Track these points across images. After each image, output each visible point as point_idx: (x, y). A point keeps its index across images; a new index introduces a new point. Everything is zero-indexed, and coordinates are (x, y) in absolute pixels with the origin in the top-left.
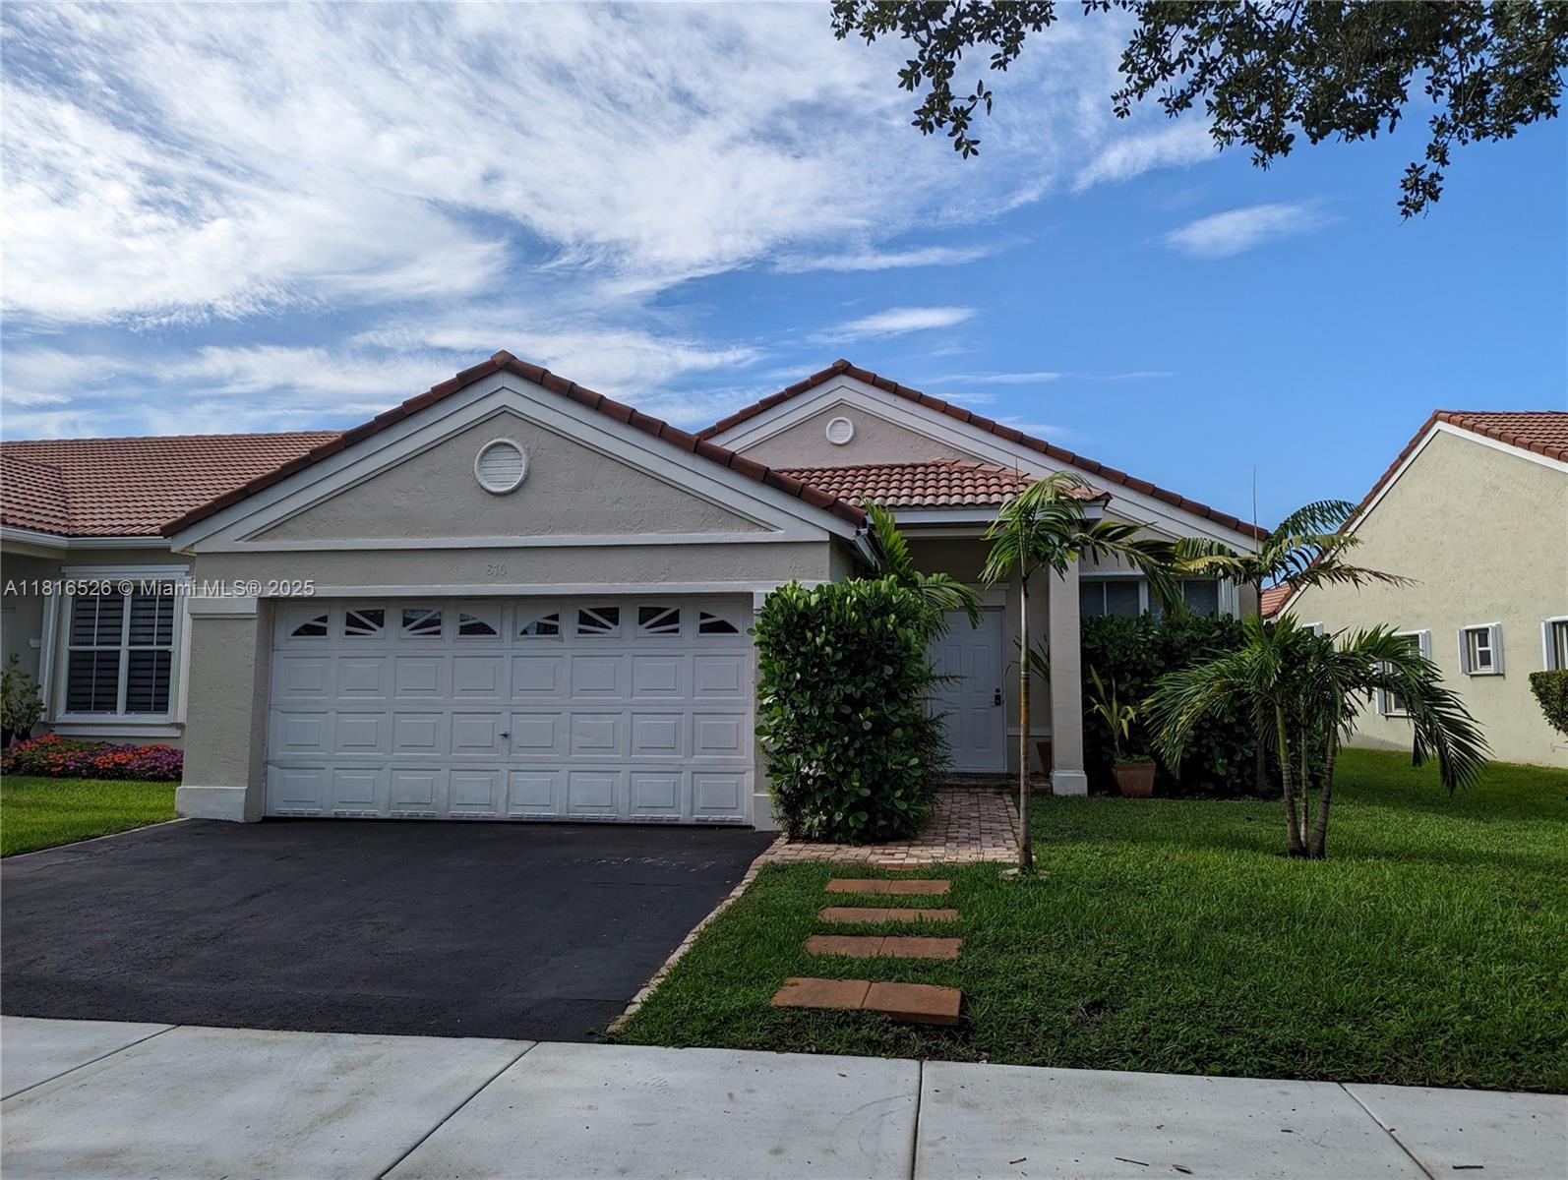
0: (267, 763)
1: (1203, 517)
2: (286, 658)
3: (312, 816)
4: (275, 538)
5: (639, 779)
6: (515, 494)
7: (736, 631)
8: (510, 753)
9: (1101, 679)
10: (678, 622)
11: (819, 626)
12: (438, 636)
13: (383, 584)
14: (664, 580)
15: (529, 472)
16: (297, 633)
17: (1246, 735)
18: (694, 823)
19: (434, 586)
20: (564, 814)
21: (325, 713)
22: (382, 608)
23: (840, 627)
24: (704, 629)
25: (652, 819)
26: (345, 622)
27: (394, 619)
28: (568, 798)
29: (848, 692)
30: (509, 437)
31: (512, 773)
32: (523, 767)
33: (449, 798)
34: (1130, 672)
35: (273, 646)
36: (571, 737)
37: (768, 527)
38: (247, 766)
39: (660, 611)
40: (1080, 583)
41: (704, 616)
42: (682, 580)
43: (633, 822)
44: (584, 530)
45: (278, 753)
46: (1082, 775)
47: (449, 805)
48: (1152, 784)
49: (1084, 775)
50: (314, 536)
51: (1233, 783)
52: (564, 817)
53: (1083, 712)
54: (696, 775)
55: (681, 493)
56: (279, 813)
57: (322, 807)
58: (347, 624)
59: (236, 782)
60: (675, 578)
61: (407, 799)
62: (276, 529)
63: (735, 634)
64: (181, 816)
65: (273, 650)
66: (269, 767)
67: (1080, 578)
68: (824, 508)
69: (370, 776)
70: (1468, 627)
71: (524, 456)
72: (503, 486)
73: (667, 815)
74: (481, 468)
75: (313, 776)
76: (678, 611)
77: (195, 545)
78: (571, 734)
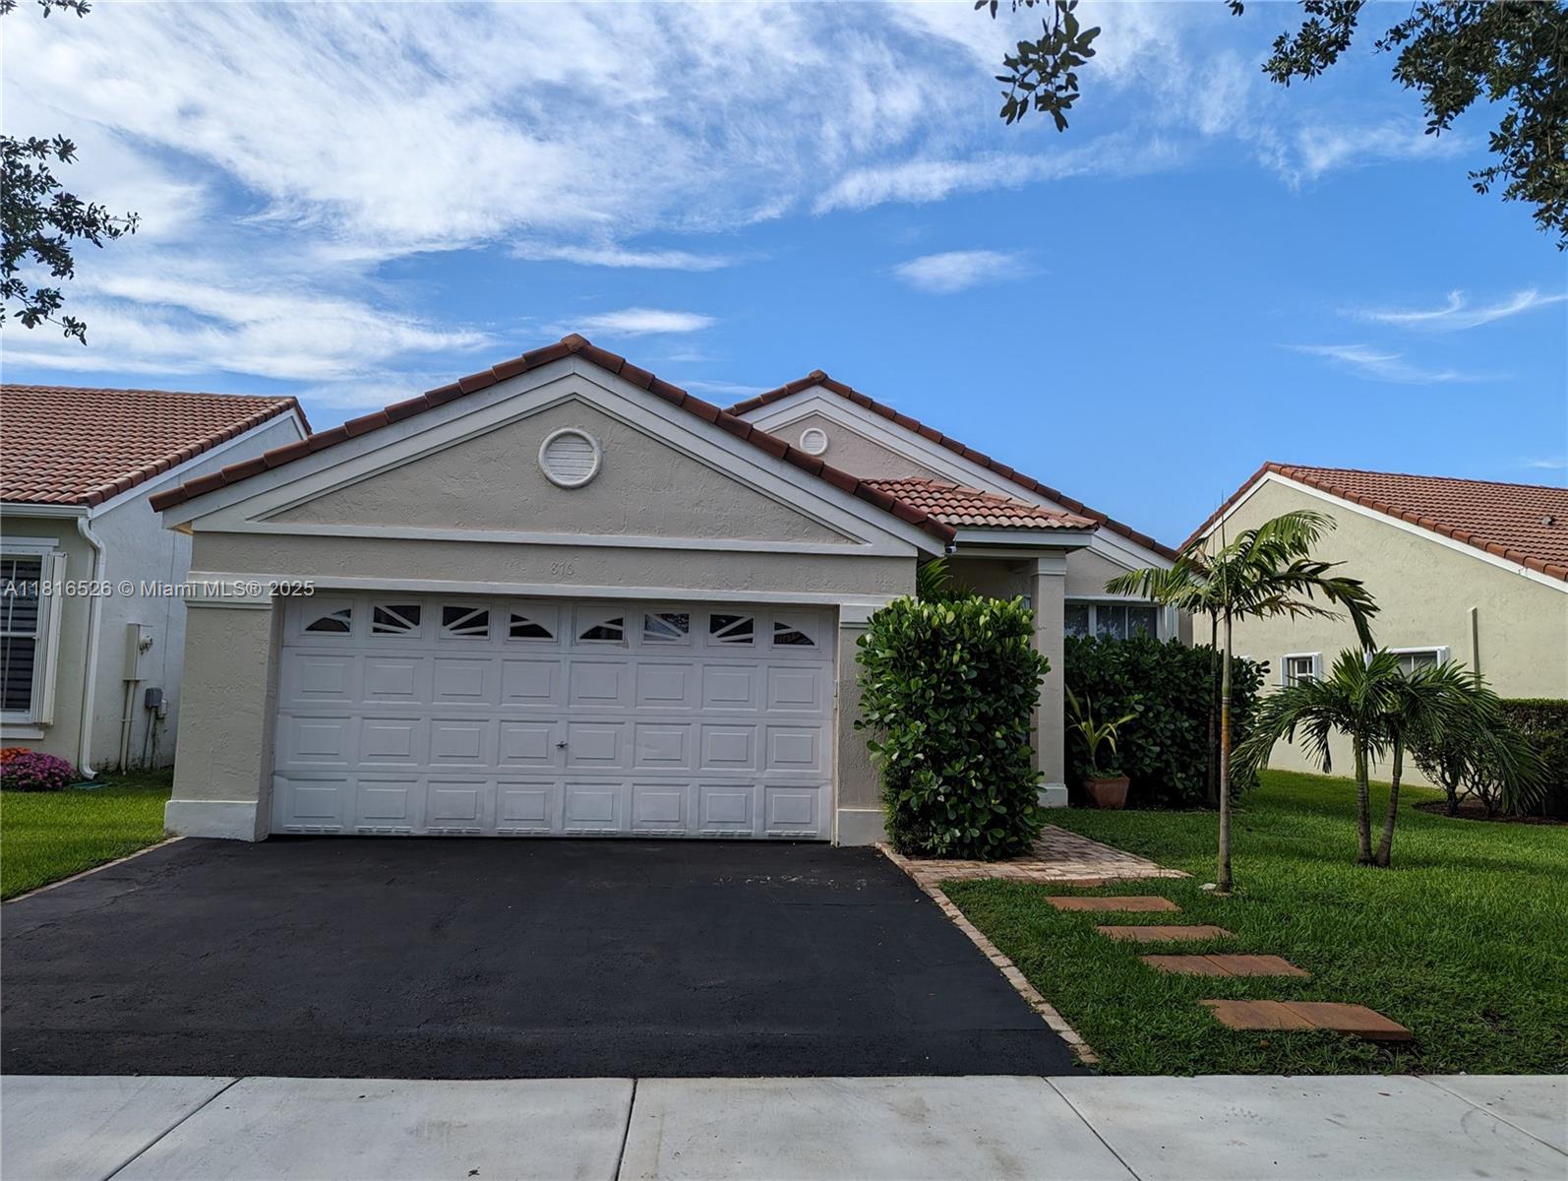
0: (274, 774)
1: (1148, 548)
2: (298, 655)
3: (330, 833)
4: (295, 520)
5: (710, 793)
6: (585, 488)
7: (812, 644)
8: (566, 764)
9: (1076, 697)
10: (751, 632)
11: (954, 643)
12: (485, 637)
13: (428, 578)
14: (746, 588)
15: (601, 465)
16: (311, 628)
17: (1201, 751)
18: (767, 838)
19: (490, 583)
20: (628, 830)
21: (349, 718)
22: (416, 604)
23: (975, 645)
24: (779, 640)
25: (723, 834)
26: (372, 619)
27: (432, 616)
28: (632, 813)
29: (983, 711)
30: (579, 427)
31: (569, 786)
32: (581, 779)
33: (496, 814)
34: (1103, 691)
35: (283, 642)
36: (635, 749)
37: (856, 540)
38: (258, 777)
39: (731, 619)
40: (1065, 606)
41: (778, 626)
42: (765, 589)
43: (701, 837)
44: (662, 532)
45: (288, 762)
46: (1064, 788)
47: (495, 820)
48: (1125, 796)
49: (1065, 788)
50: (345, 520)
51: (1188, 796)
52: (628, 833)
53: (1065, 727)
54: (768, 789)
55: (765, 499)
56: (288, 829)
57: (342, 824)
58: (375, 621)
59: (245, 795)
60: (758, 588)
61: (447, 814)
62: (298, 509)
63: (811, 646)
64: (172, 835)
65: (283, 646)
66: (276, 777)
67: (1066, 600)
68: (916, 524)
69: (402, 789)
70: (1289, 655)
71: (597, 449)
72: (572, 479)
73: (738, 831)
74: (547, 457)
75: (332, 788)
76: (752, 620)
77: (193, 522)
78: (635, 744)
